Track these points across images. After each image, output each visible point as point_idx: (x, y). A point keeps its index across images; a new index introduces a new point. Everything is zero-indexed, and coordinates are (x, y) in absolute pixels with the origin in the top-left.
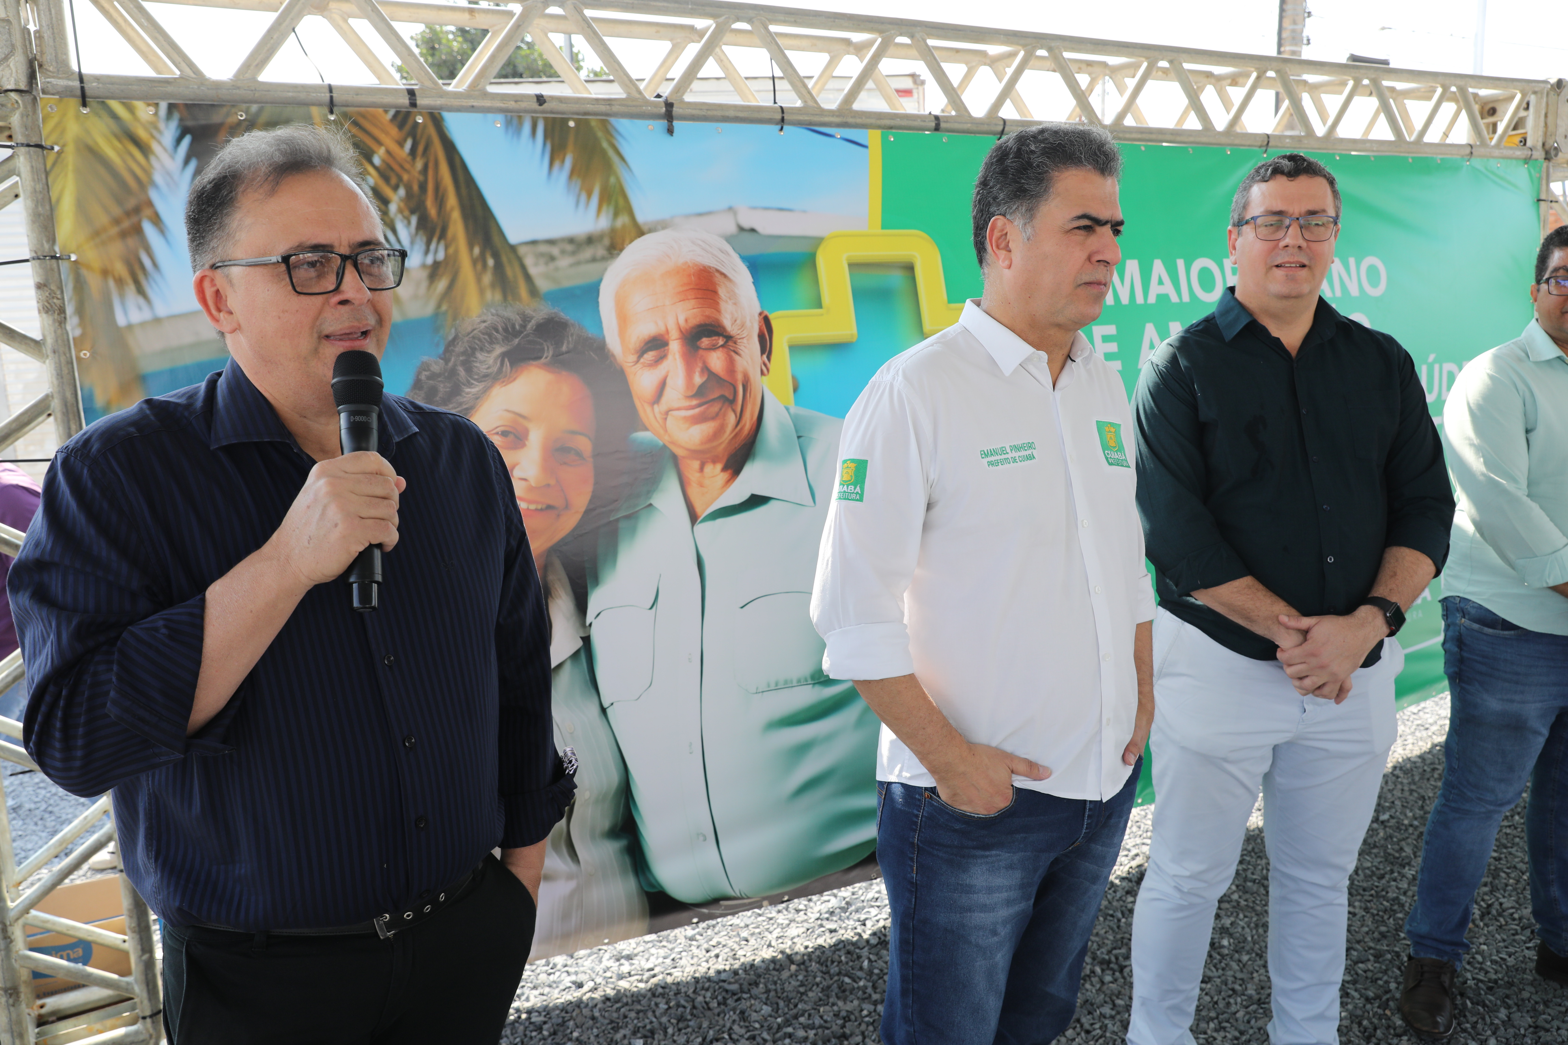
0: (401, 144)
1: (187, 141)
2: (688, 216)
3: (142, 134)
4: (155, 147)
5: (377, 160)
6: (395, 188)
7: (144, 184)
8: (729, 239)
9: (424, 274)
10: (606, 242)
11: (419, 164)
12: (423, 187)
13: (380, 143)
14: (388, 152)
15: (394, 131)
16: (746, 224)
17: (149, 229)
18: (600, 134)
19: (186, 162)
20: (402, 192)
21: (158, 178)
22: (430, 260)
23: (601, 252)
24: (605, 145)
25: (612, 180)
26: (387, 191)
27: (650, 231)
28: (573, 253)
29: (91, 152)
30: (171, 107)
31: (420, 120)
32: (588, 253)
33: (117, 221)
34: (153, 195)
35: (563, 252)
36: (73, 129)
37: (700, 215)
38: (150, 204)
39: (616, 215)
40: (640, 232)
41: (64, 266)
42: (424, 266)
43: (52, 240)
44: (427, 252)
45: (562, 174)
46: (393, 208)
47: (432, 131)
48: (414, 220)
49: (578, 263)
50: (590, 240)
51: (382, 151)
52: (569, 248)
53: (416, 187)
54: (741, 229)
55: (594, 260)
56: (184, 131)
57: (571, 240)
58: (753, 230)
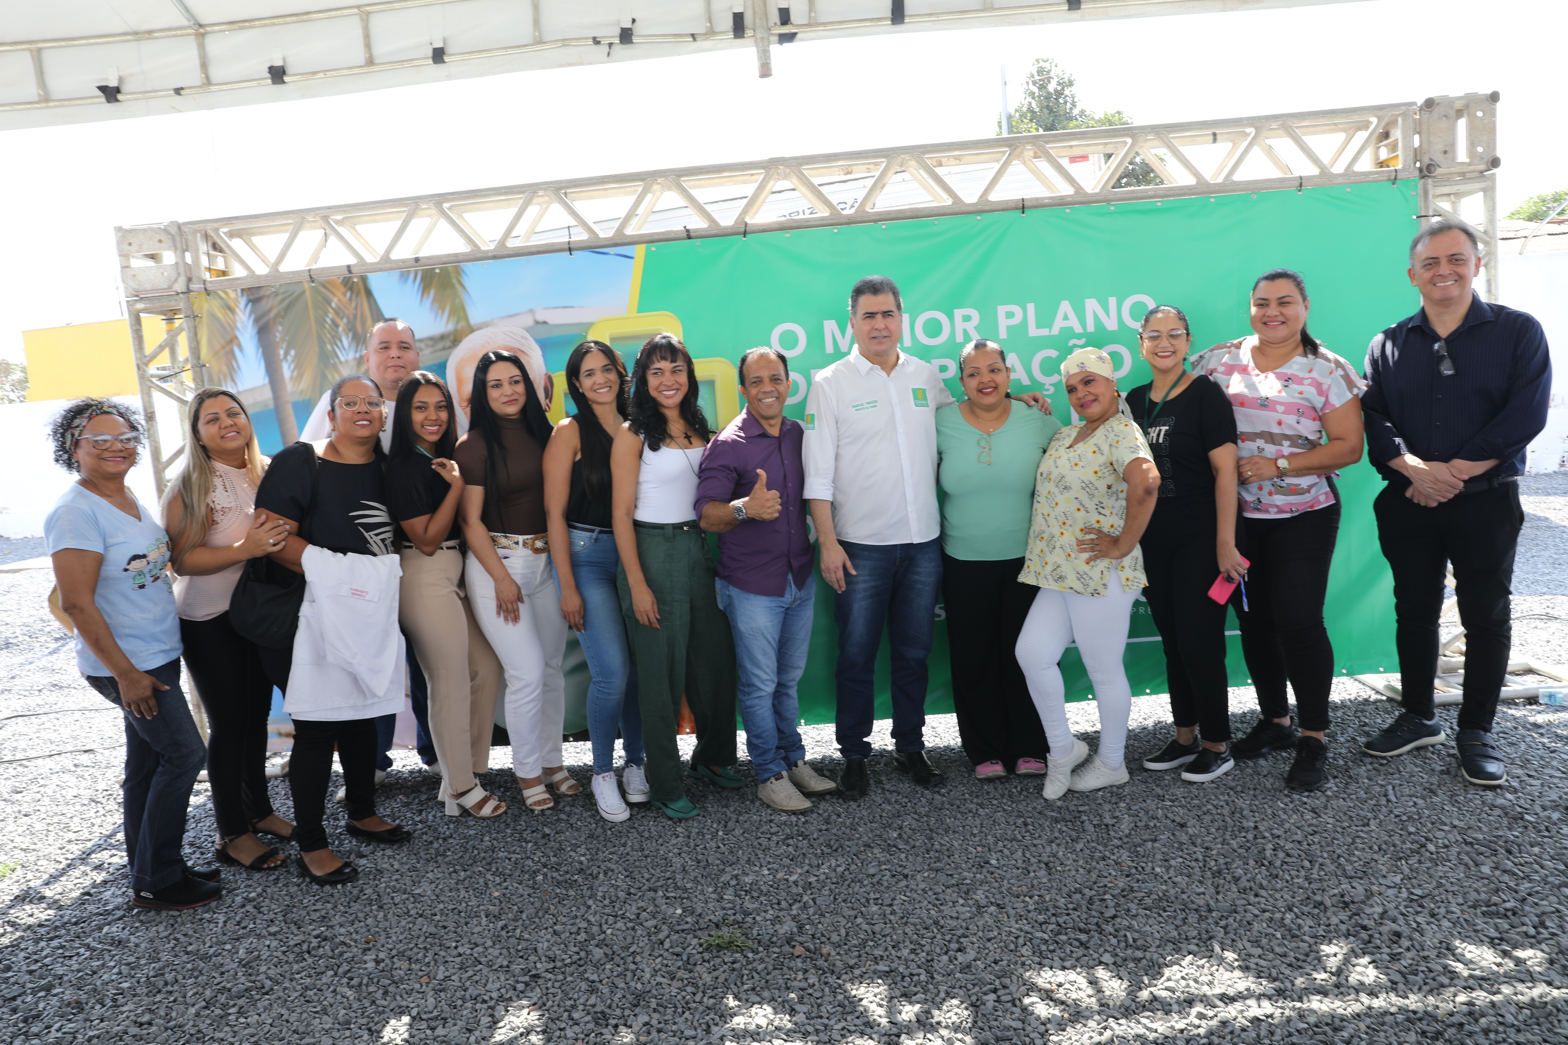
0: (345, 295)
1: (250, 305)
2: (502, 318)
3: (232, 304)
4: (237, 310)
5: (333, 305)
6: (342, 319)
7: (234, 328)
8: (528, 330)
9: (354, 363)
10: (452, 338)
11: (353, 305)
12: (355, 317)
13: (334, 295)
14: (339, 300)
15: (342, 289)
16: (540, 318)
17: (236, 350)
18: (453, 275)
19: (250, 316)
20: (345, 320)
21: (239, 325)
22: (358, 355)
23: (448, 343)
24: (454, 281)
25: (457, 301)
26: (338, 321)
27: (478, 329)
28: (433, 346)
29: (213, 316)
30: (243, 290)
31: (355, 280)
32: (441, 345)
33: (223, 347)
34: (237, 333)
35: (427, 346)
36: (206, 306)
37: (511, 316)
38: (236, 338)
39: (458, 322)
40: (471, 330)
41: (204, 369)
42: (355, 359)
43: (199, 358)
44: (356, 351)
45: (428, 302)
46: (341, 329)
47: (361, 286)
48: (351, 335)
49: (435, 351)
50: (442, 337)
51: (335, 300)
52: (430, 343)
53: (352, 317)
54: (537, 322)
55: (444, 349)
56: (249, 301)
57: (432, 339)
58: (545, 323)
